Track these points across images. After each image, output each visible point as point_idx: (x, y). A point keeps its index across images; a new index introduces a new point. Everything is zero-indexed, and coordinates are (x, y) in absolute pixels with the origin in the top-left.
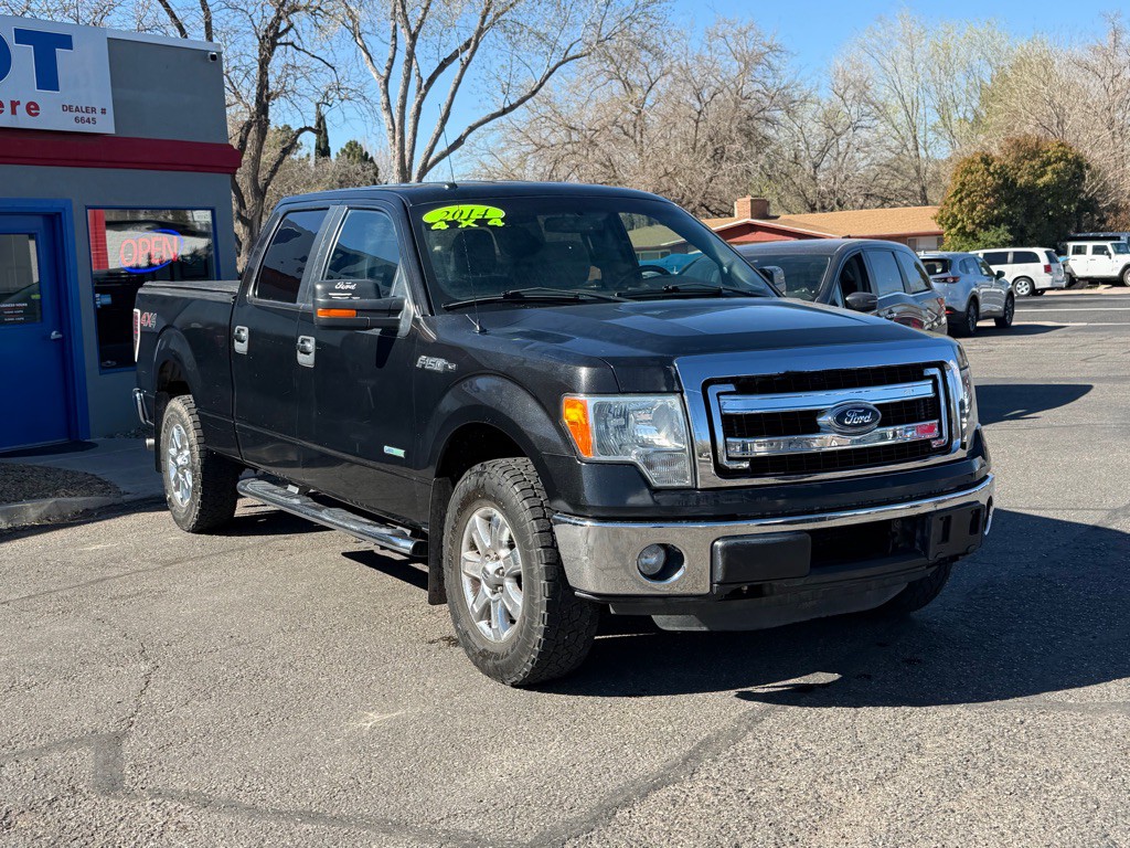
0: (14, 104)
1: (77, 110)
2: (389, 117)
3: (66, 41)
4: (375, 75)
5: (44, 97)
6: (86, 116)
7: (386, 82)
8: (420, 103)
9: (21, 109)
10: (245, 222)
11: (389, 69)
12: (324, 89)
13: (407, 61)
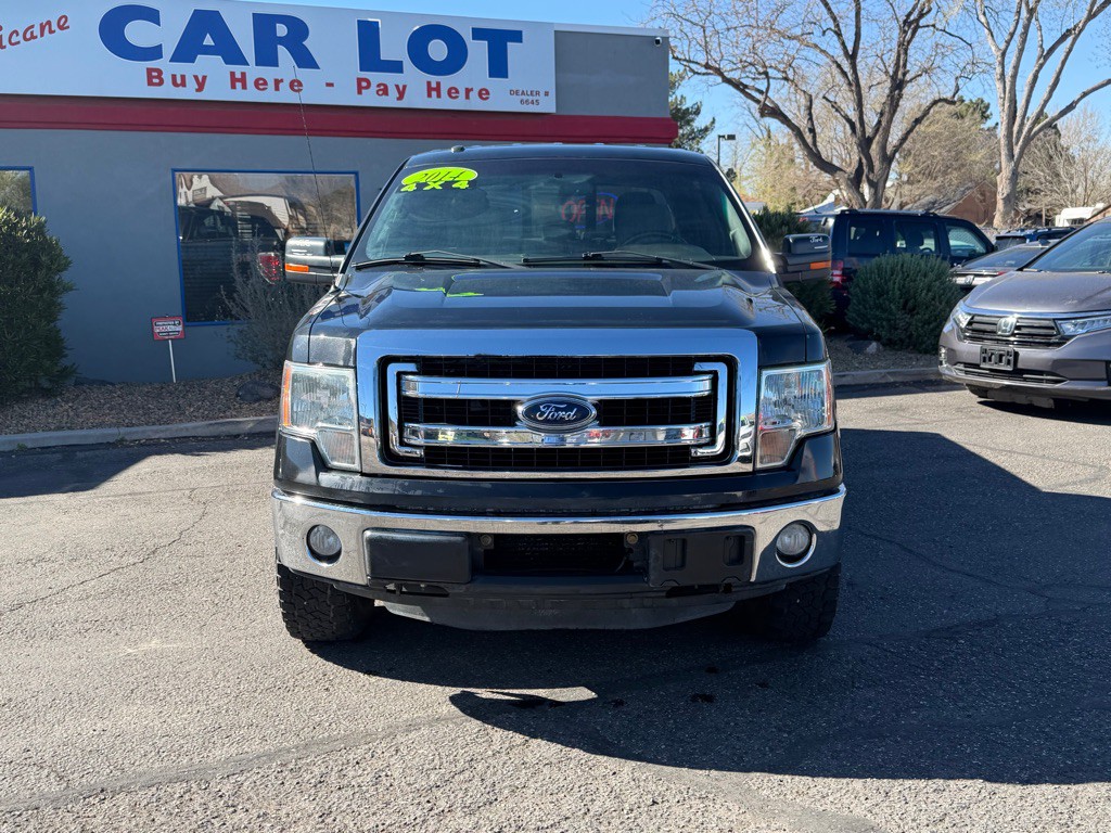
0: (468, 91)
1: (523, 93)
2: (1002, 86)
3: (516, 36)
4: (993, 48)
5: (495, 84)
6: (530, 98)
7: (1003, 54)
8: (1038, 72)
9: (474, 95)
10: (872, 184)
11: (1008, 43)
12: (962, 65)
13: (1023, 33)
